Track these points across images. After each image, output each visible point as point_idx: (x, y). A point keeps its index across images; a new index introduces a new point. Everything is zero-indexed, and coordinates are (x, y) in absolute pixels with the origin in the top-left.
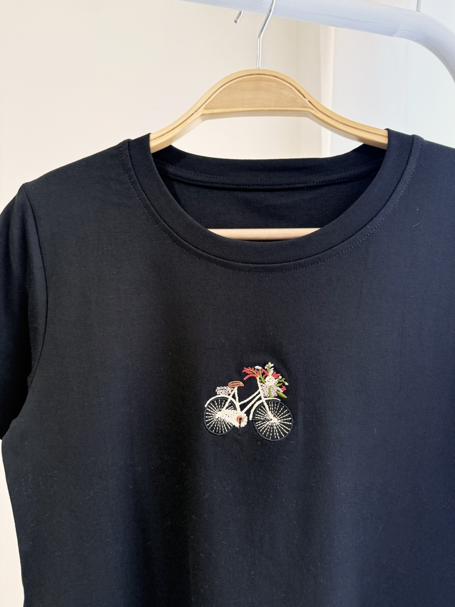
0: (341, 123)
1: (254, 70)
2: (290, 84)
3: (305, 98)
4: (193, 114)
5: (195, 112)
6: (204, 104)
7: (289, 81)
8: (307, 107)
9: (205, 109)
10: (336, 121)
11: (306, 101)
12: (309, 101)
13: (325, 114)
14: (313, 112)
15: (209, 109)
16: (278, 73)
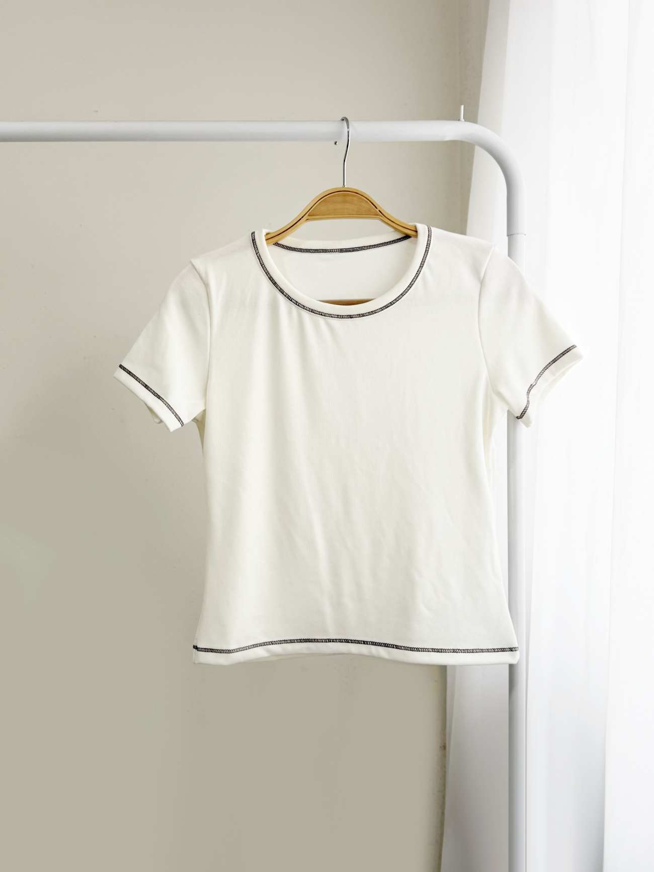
0: (400, 226)
1: (341, 188)
2: (366, 198)
3: (376, 208)
4: (300, 219)
5: (302, 217)
6: (308, 212)
7: (366, 196)
8: (378, 215)
9: (309, 215)
10: (398, 224)
11: (378, 210)
12: (379, 211)
13: (390, 220)
14: (382, 218)
15: (311, 215)
16: (357, 190)
